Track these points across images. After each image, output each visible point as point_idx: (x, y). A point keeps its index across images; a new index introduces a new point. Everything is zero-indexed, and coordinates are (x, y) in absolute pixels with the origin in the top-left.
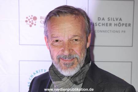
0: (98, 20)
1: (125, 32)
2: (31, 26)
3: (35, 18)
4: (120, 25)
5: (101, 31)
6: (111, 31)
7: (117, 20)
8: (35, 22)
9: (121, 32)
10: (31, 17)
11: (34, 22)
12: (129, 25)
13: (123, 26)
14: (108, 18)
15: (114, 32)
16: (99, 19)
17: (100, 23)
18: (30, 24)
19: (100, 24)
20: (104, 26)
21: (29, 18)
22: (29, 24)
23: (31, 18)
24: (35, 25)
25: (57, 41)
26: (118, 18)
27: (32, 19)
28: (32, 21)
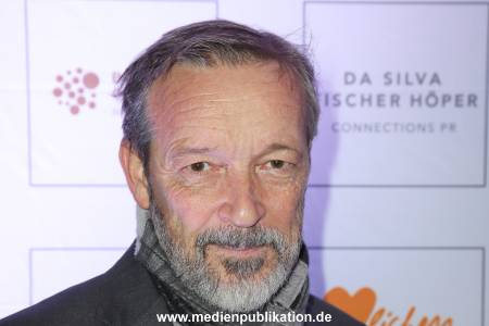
0: (347, 83)
1: (452, 127)
2: (75, 110)
3: (92, 80)
4: (432, 101)
5: (358, 128)
6: (396, 125)
7: (421, 82)
8: (94, 96)
9: (437, 127)
10: (74, 74)
11: (87, 94)
12: (472, 100)
13: (447, 104)
14: (387, 75)
15: (409, 128)
16: (349, 78)
17: (352, 95)
18: (74, 102)
19: (352, 100)
20: (370, 104)
21: (68, 79)
22: (67, 104)
23: (76, 81)
24: (92, 105)
25: (198, 167)
26: (425, 75)
27: (81, 85)
28: (81, 91)
